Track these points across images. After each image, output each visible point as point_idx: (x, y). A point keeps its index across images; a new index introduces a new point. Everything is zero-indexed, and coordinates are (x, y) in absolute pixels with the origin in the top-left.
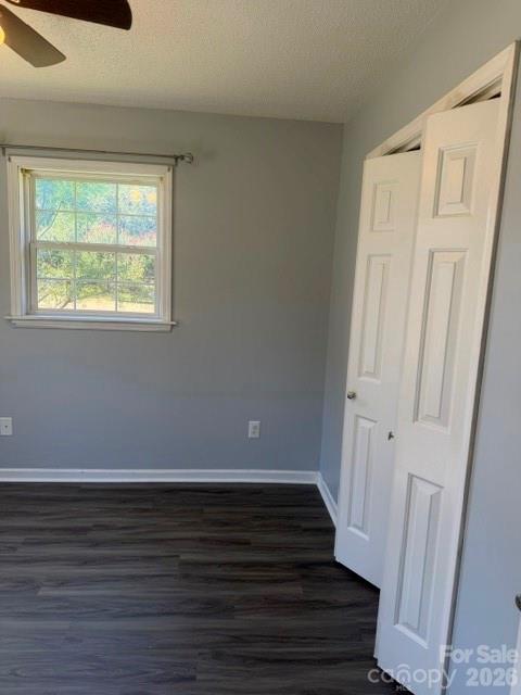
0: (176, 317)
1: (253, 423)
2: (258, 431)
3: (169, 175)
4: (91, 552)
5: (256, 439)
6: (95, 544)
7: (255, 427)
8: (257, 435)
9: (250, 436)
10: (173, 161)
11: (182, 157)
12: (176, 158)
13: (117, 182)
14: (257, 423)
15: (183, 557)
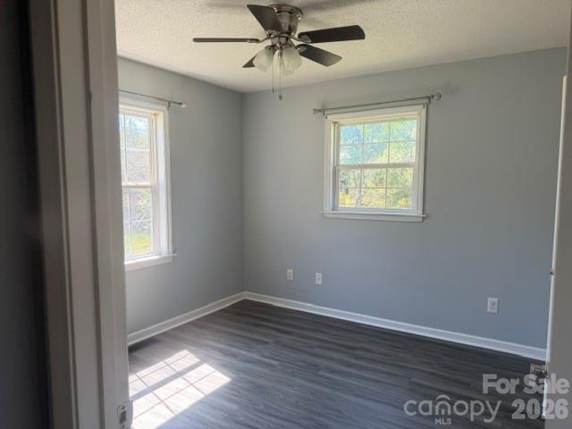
0: (427, 212)
1: (490, 300)
2: (496, 307)
3: (424, 111)
4: (354, 361)
5: (493, 313)
6: (358, 358)
7: (493, 304)
8: (496, 311)
9: (489, 310)
10: (426, 101)
11: (433, 96)
12: (429, 98)
13: (390, 121)
14: (496, 300)
15: (413, 379)
